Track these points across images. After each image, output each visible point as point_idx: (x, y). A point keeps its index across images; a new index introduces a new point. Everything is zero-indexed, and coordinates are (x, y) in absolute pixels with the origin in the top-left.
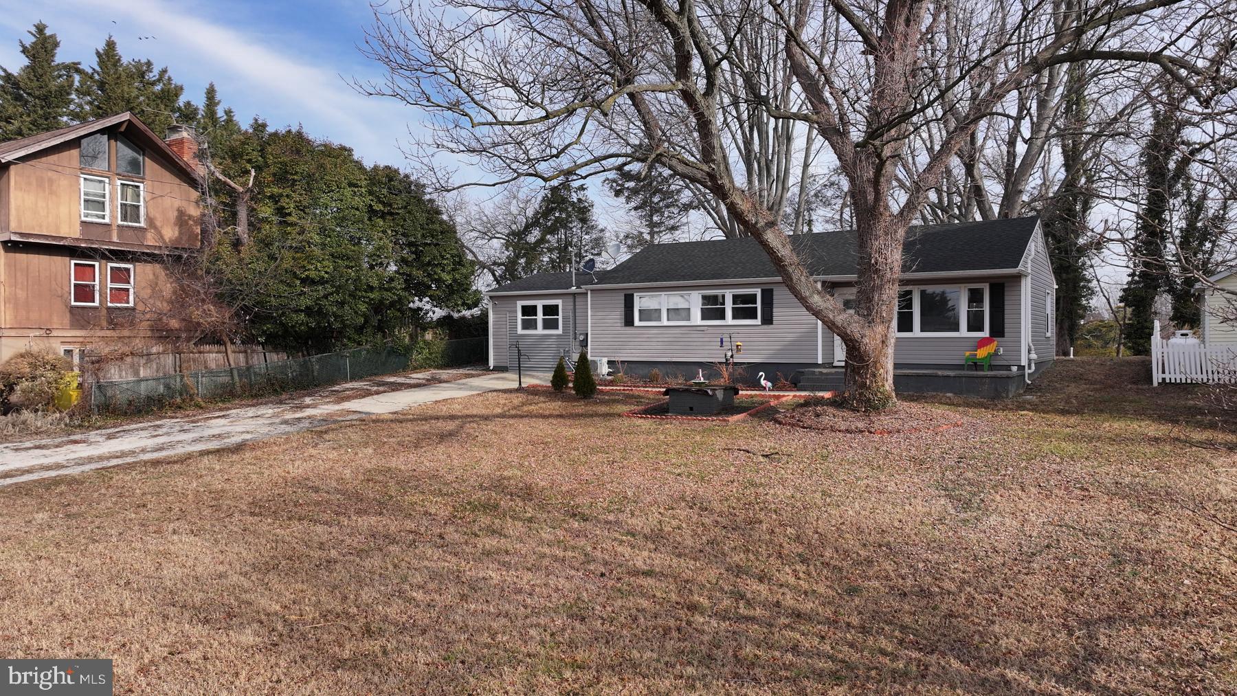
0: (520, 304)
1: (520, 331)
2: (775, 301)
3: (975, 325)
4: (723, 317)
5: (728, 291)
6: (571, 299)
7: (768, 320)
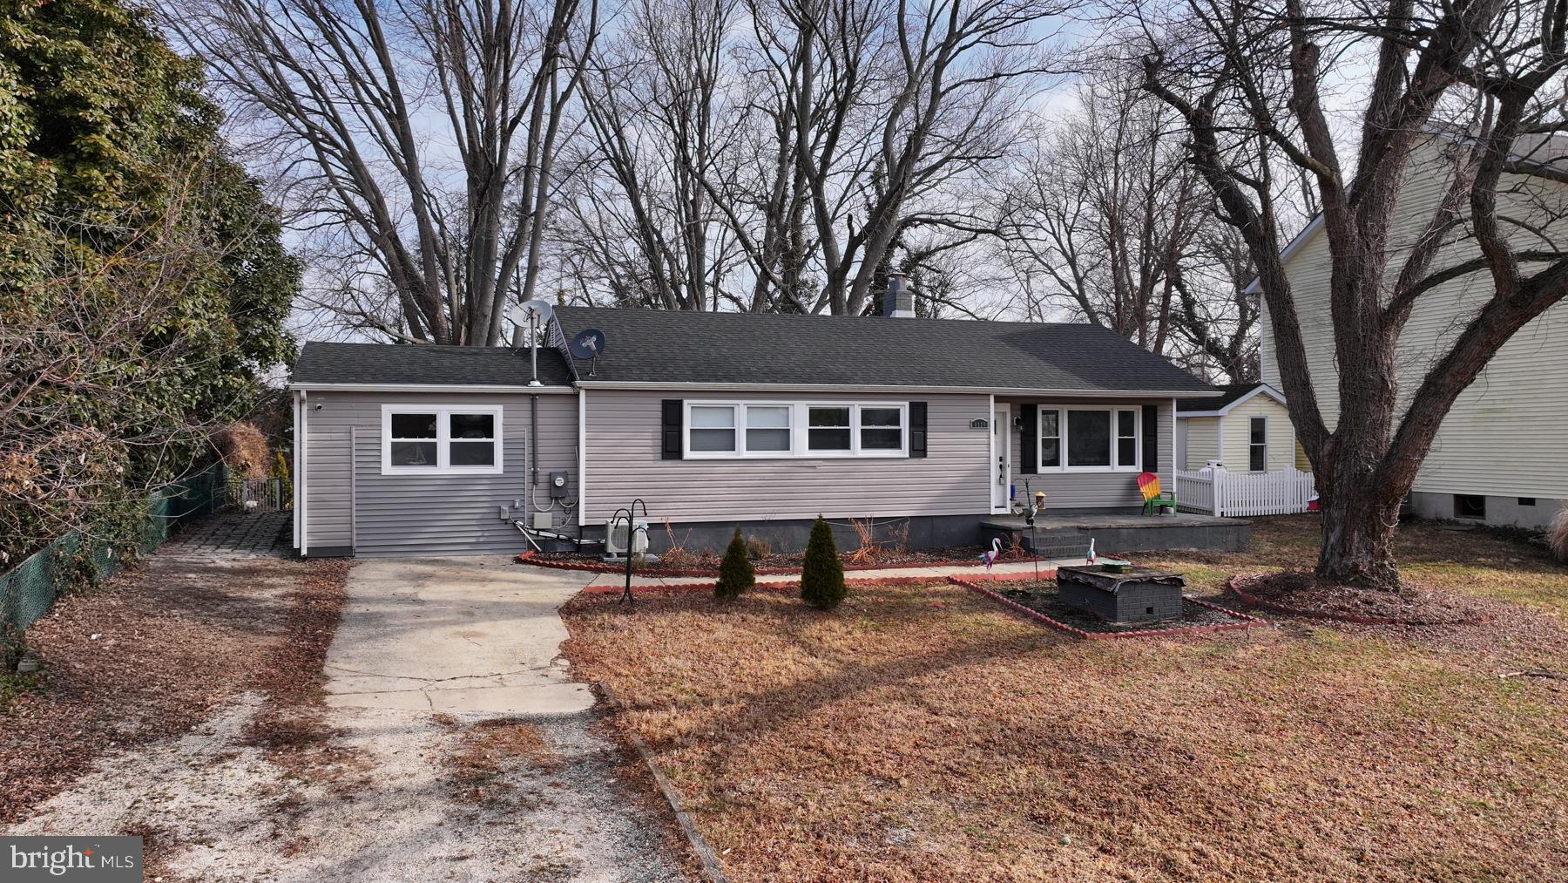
0: (388, 410)
1: (388, 468)
2: (929, 422)
3: (1127, 457)
4: (845, 445)
5: (856, 403)
6: (525, 406)
7: (919, 450)
